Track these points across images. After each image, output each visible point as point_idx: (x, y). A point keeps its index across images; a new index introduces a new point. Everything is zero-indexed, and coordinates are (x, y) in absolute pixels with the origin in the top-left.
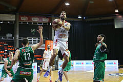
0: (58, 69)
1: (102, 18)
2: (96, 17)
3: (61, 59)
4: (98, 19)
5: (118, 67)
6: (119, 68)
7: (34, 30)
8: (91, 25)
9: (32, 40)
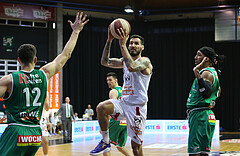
0: (70, 141)
1: (185, 16)
2: (170, 12)
3: (80, 116)
4: (175, 16)
5: (219, 136)
6: (221, 139)
7: (9, 40)
8: (156, 31)
9: (6, 65)
